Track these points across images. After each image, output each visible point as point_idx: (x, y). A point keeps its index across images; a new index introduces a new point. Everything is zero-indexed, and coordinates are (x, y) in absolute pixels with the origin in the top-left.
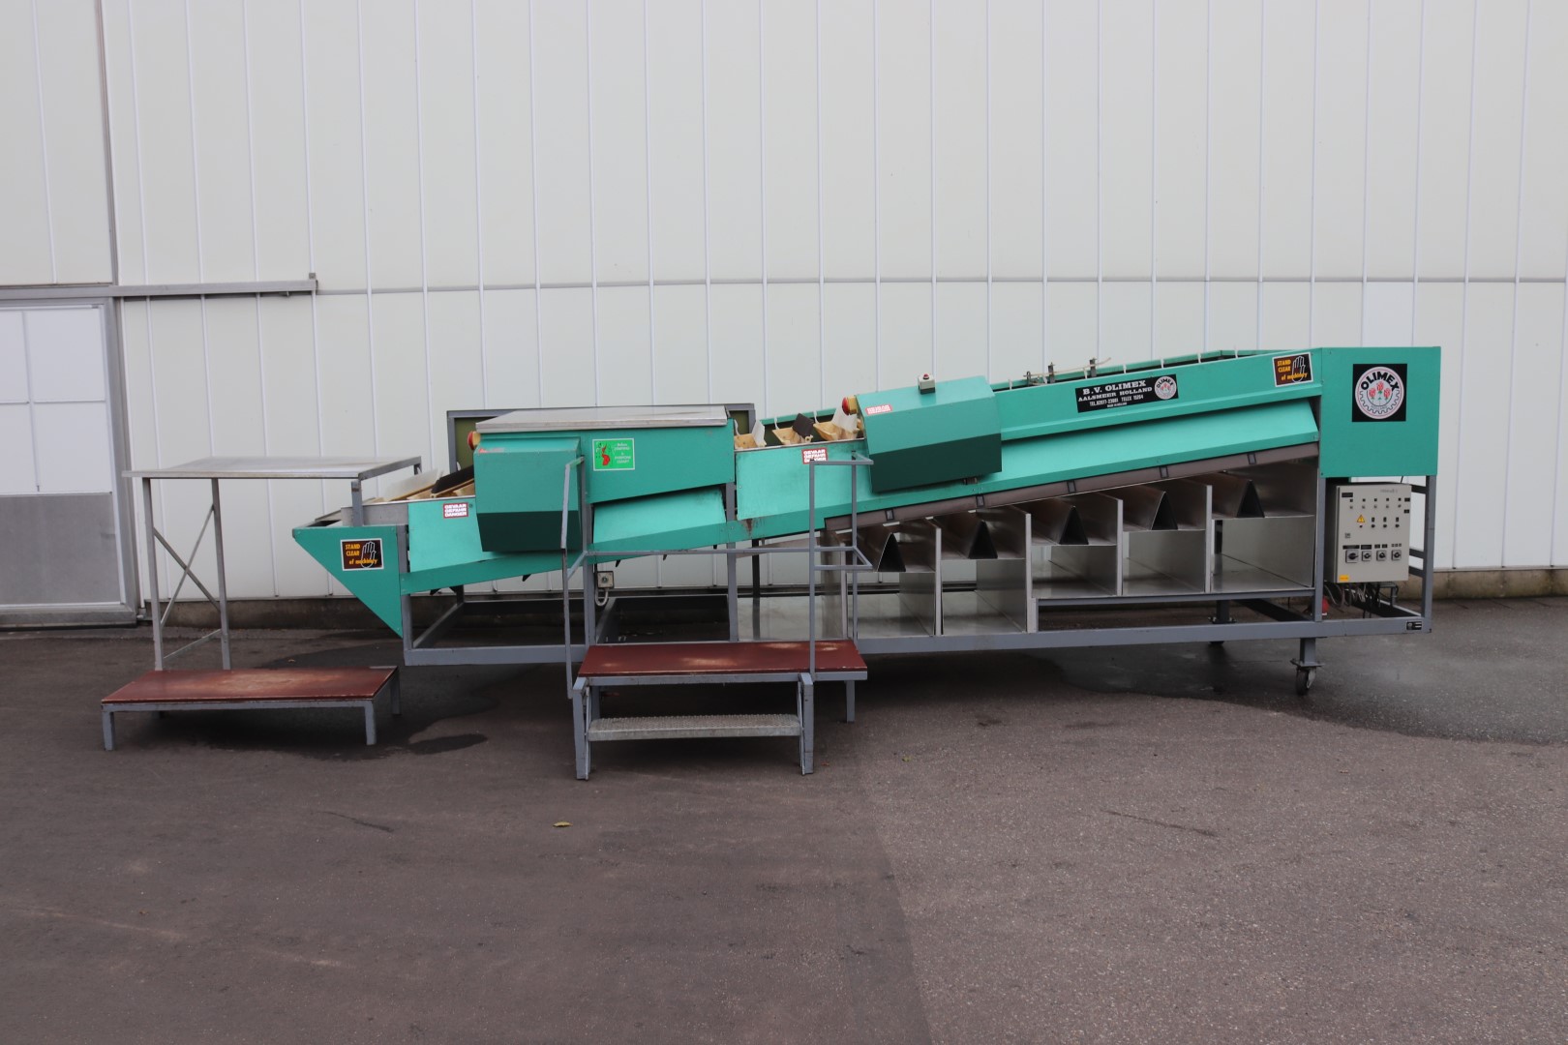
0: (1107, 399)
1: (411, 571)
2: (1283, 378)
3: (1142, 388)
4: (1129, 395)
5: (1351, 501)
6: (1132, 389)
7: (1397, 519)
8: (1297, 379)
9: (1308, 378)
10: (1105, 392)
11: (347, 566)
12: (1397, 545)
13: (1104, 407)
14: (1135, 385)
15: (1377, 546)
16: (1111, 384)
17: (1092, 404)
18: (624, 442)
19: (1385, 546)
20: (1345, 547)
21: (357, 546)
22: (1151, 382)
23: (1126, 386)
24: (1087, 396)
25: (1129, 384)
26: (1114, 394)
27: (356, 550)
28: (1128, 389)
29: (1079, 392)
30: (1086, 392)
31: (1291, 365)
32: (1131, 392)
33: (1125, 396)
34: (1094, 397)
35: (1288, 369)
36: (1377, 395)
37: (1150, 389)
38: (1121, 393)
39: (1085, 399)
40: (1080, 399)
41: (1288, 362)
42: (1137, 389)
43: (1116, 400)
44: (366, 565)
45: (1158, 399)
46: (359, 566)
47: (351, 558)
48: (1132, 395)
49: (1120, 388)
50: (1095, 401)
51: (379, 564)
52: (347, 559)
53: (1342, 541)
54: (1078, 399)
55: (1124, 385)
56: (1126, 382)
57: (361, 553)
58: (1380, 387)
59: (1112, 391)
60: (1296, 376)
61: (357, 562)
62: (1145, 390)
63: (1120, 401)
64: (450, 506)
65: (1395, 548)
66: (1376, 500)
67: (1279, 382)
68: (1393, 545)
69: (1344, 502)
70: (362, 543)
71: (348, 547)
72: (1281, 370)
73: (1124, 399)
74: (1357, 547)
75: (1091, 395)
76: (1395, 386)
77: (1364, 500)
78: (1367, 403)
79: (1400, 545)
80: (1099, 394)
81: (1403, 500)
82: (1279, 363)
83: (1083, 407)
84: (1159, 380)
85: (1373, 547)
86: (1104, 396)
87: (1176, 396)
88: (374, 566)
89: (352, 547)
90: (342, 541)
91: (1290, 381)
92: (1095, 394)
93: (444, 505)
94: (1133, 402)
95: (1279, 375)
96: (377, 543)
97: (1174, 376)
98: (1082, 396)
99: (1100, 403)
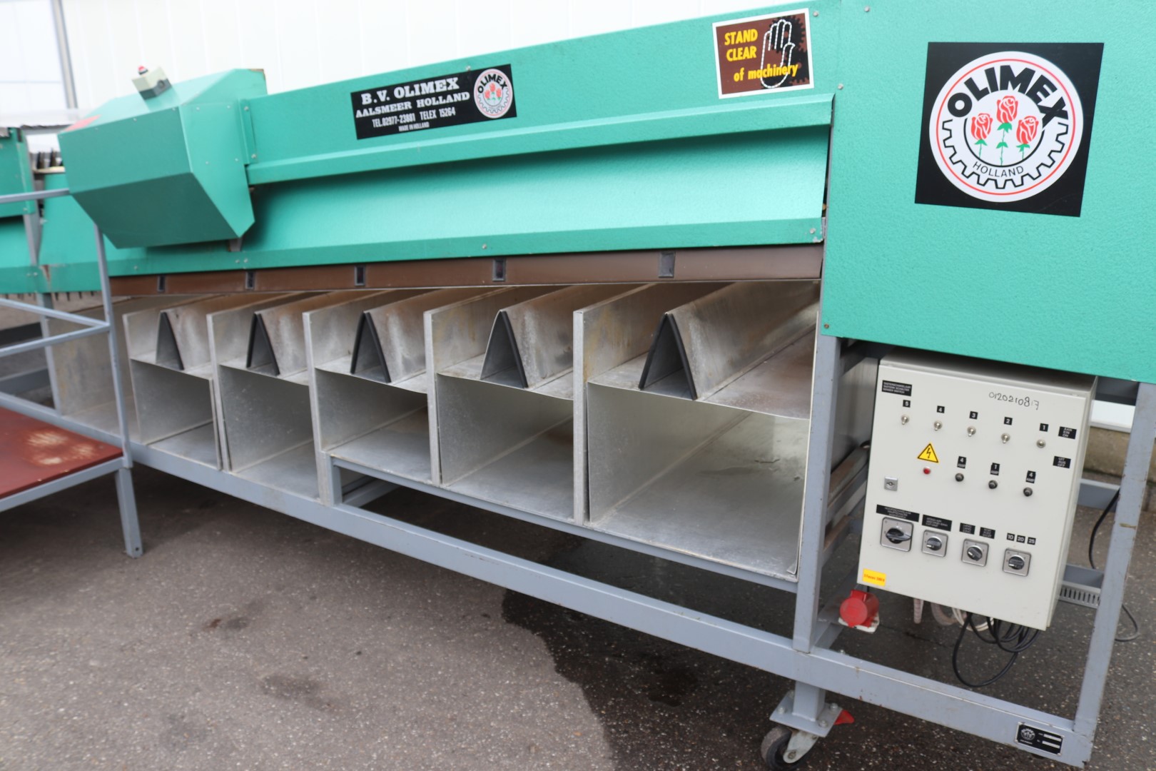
0: (397, 114)
2: (738, 77)
3: (452, 92)
4: (431, 107)
5: (906, 404)
6: (436, 95)
7: (1031, 476)
8: (771, 81)
9: (802, 77)
10: (394, 100)
12: (1021, 539)
13: (393, 130)
14: (441, 86)
15: (968, 528)
16: (402, 85)
17: (376, 123)
19: (988, 533)
20: (883, 510)
22: (467, 80)
23: (428, 88)
24: (367, 107)
25: (431, 84)
26: (408, 105)
28: (429, 96)
29: (356, 98)
30: (366, 99)
31: (758, 43)
32: (433, 102)
33: (427, 108)
34: (378, 111)
35: (751, 53)
36: (995, 135)
37: (465, 96)
38: (420, 103)
39: (366, 113)
40: (359, 114)
41: (751, 35)
42: (444, 94)
43: (412, 117)
45: (480, 118)
48: (437, 108)
49: (418, 93)
50: (381, 116)
53: (875, 494)
54: (355, 113)
55: (423, 85)
56: (426, 81)
58: (1007, 111)
59: (404, 99)
60: (772, 71)
62: (457, 97)
63: (418, 120)
65: (1014, 545)
66: (973, 415)
67: (729, 87)
68: (1010, 537)
69: (886, 405)
72: (735, 56)
73: (424, 115)
74: (914, 517)
75: (373, 106)
76: (1057, 111)
77: (941, 409)
78: (963, 154)
79: (1032, 541)
80: (386, 103)
81: (1054, 430)
82: (730, 38)
83: (365, 129)
84: (481, 78)
85: (955, 526)
86: (393, 107)
87: (512, 113)
91: (755, 85)
92: (380, 104)
94: (437, 123)
95: (728, 69)
97: (506, 69)
98: (362, 108)
99: (388, 122)
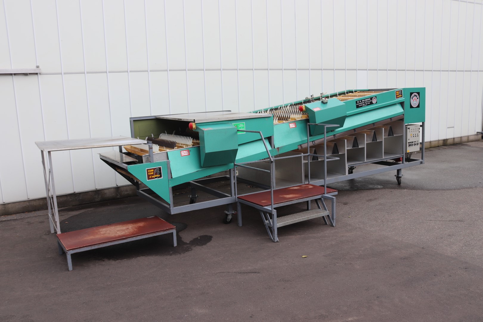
0: (362, 104)
1: (173, 178)
3: (369, 100)
5: (410, 130)
6: (368, 101)
7: (417, 134)
8: (400, 97)
9: (402, 96)
10: (362, 102)
11: (149, 179)
13: (362, 106)
14: (368, 100)
15: (414, 142)
16: (363, 100)
17: (359, 106)
18: (242, 124)
19: (416, 142)
20: (408, 143)
21: (152, 170)
22: (371, 98)
23: (366, 100)
26: (364, 103)
27: (152, 172)
29: (356, 102)
30: (358, 102)
32: (367, 102)
33: (366, 103)
35: (398, 94)
36: (415, 101)
37: (371, 101)
38: (365, 102)
40: (357, 104)
41: (398, 92)
42: (369, 101)
43: (364, 104)
44: (156, 177)
45: (373, 104)
46: (153, 178)
47: (150, 175)
50: (360, 105)
51: (161, 176)
52: (148, 176)
53: (408, 141)
57: (154, 173)
58: (415, 98)
59: (363, 102)
61: (153, 177)
62: (370, 101)
63: (365, 105)
64: (183, 152)
66: (414, 129)
67: (397, 98)
69: (408, 130)
70: (154, 169)
71: (149, 171)
73: (366, 104)
74: (410, 142)
75: (359, 103)
76: (418, 98)
77: (412, 130)
78: (413, 103)
79: (418, 141)
81: (418, 129)
82: (396, 92)
84: (373, 98)
86: (362, 103)
87: (376, 103)
88: (159, 177)
89: (150, 171)
90: (146, 169)
93: (181, 151)
94: (368, 105)
95: (396, 96)
96: (160, 168)
97: (376, 97)
98: (357, 103)
99: (361, 105)
